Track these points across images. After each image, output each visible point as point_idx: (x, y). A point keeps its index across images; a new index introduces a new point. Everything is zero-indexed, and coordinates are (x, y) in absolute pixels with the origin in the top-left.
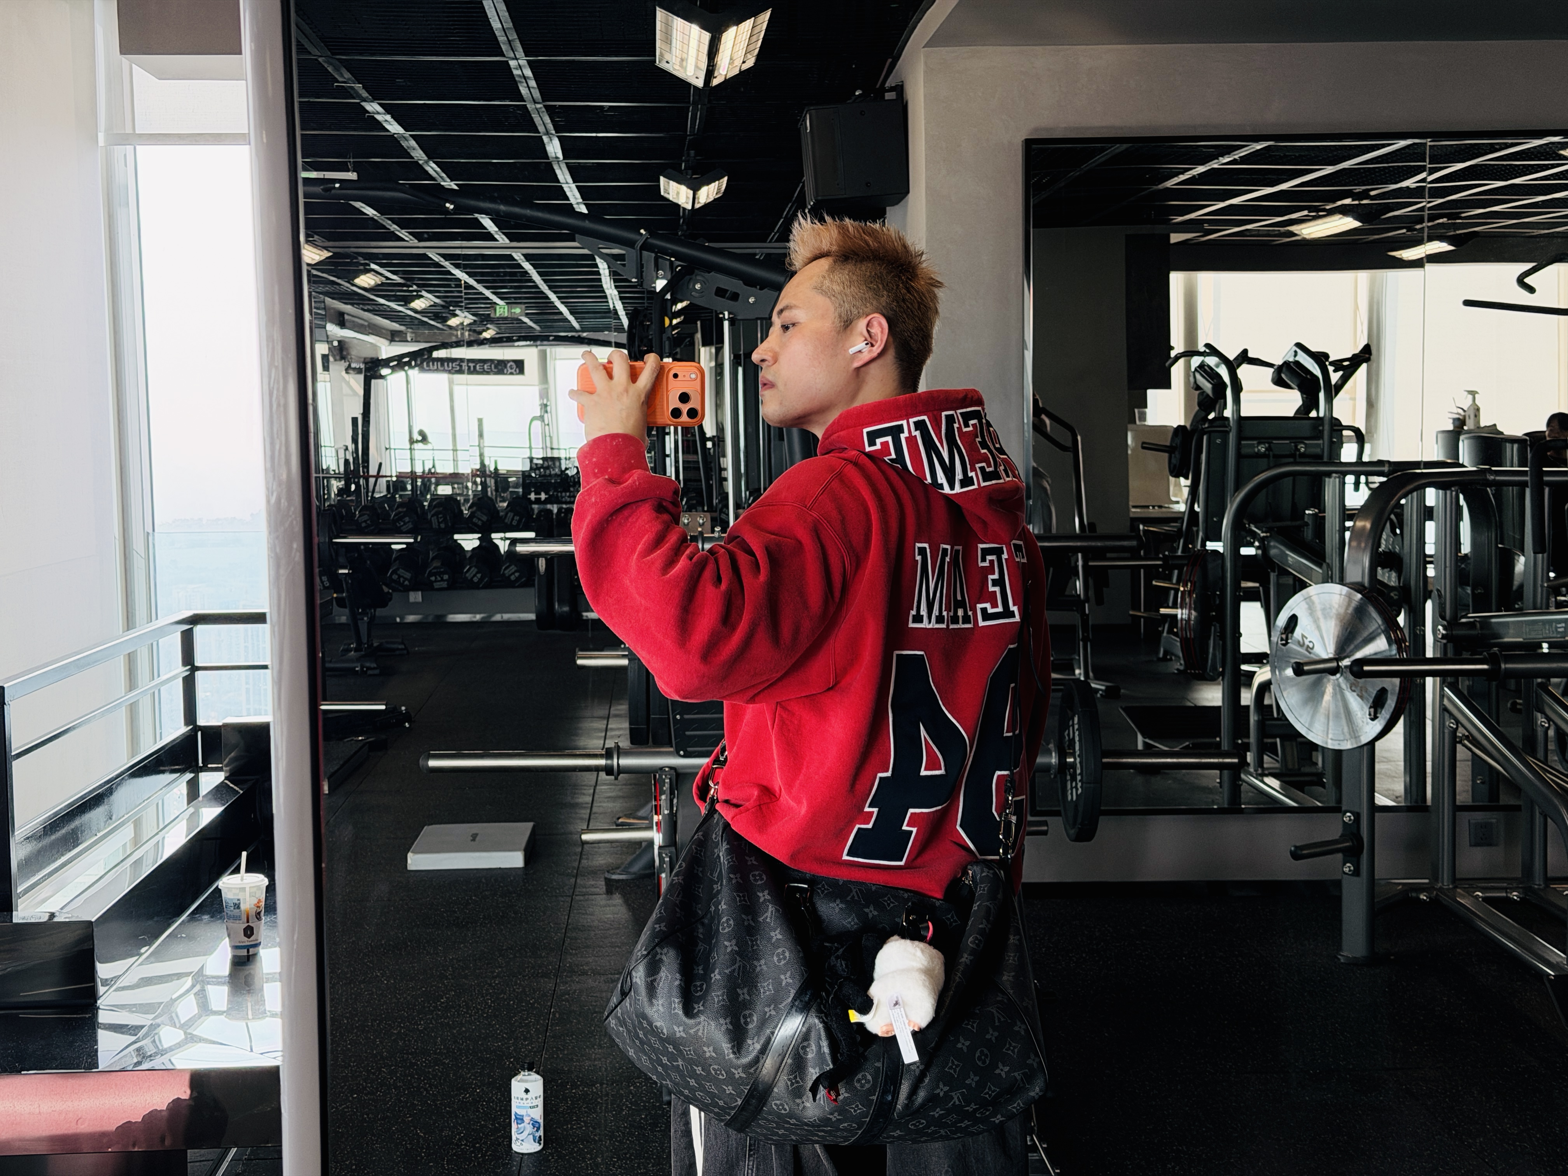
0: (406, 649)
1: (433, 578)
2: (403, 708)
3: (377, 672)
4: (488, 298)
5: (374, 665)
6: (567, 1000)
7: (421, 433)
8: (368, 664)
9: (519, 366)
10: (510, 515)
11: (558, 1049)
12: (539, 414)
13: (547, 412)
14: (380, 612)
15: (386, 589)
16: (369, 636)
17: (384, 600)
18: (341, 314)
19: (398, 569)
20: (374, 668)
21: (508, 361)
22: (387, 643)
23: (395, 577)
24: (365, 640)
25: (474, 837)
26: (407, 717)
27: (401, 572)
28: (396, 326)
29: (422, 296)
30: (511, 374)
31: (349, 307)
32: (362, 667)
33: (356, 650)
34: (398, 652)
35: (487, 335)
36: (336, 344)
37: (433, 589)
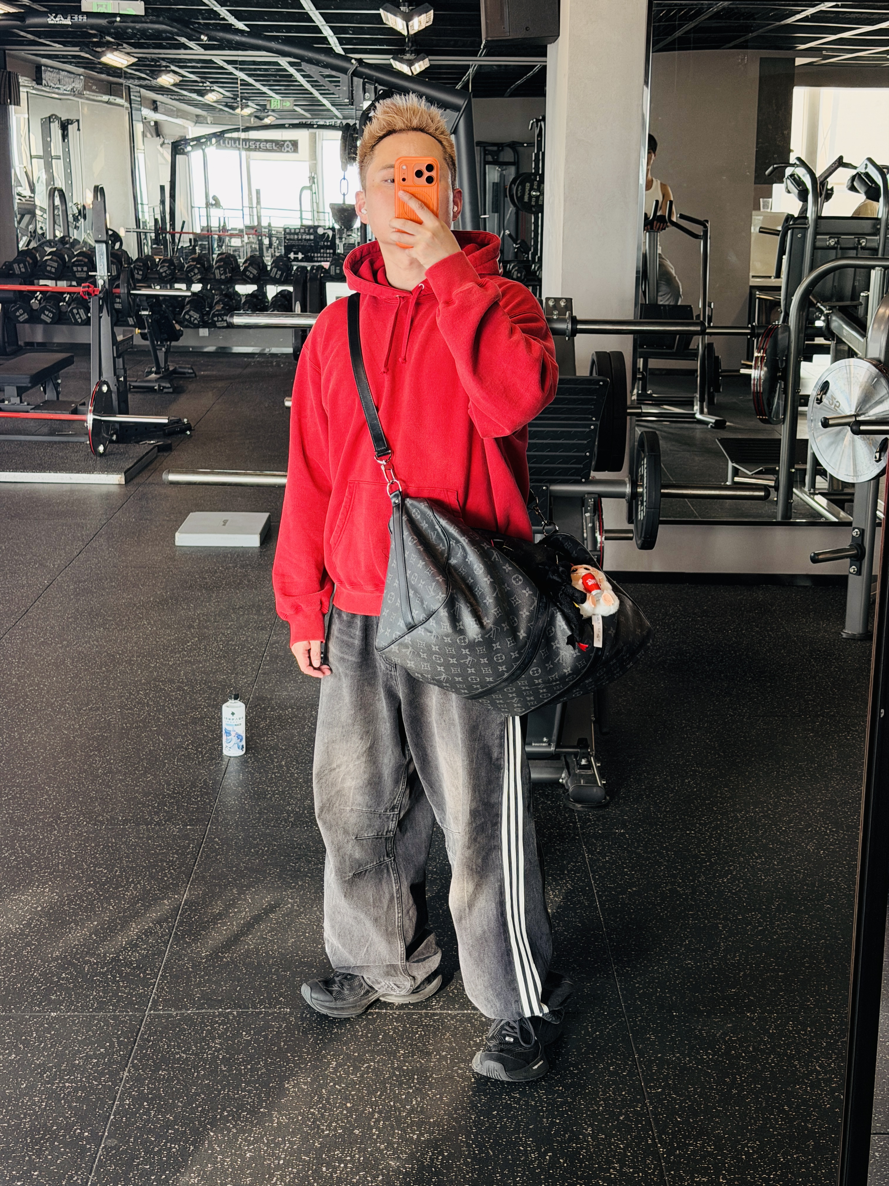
0: (194, 373)
1: (216, 319)
2: (185, 420)
3: (171, 390)
4: (265, 93)
5: (168, 385)
6: (276, 647)
7: (215, 198)
8: (164, 384)
9: (295, 144)
10: (275, 270)
11: (265, 682)
12: (308, 185)
13: (314, 183)
14: (174, 343)
15: (178, 327)
16: (166, 362)
17: (177, 335)
18: (155, 102)
19: (189, 311)
20: (168, 388)
21: (284, 141)
22: (180, 367)
23: (187, 317)
24: (162, 365)
25: (225, 522)
26: (189, 427)
27: (192, 313)
28: (199, 111)
29: (213, 90)
30: (288, 152)
31: (160, 96)
32: (159, 386)
33: (156, 373)
34: (188, 375)
35: (267, 121)
36: (152, 124)
37: (215, 326)
